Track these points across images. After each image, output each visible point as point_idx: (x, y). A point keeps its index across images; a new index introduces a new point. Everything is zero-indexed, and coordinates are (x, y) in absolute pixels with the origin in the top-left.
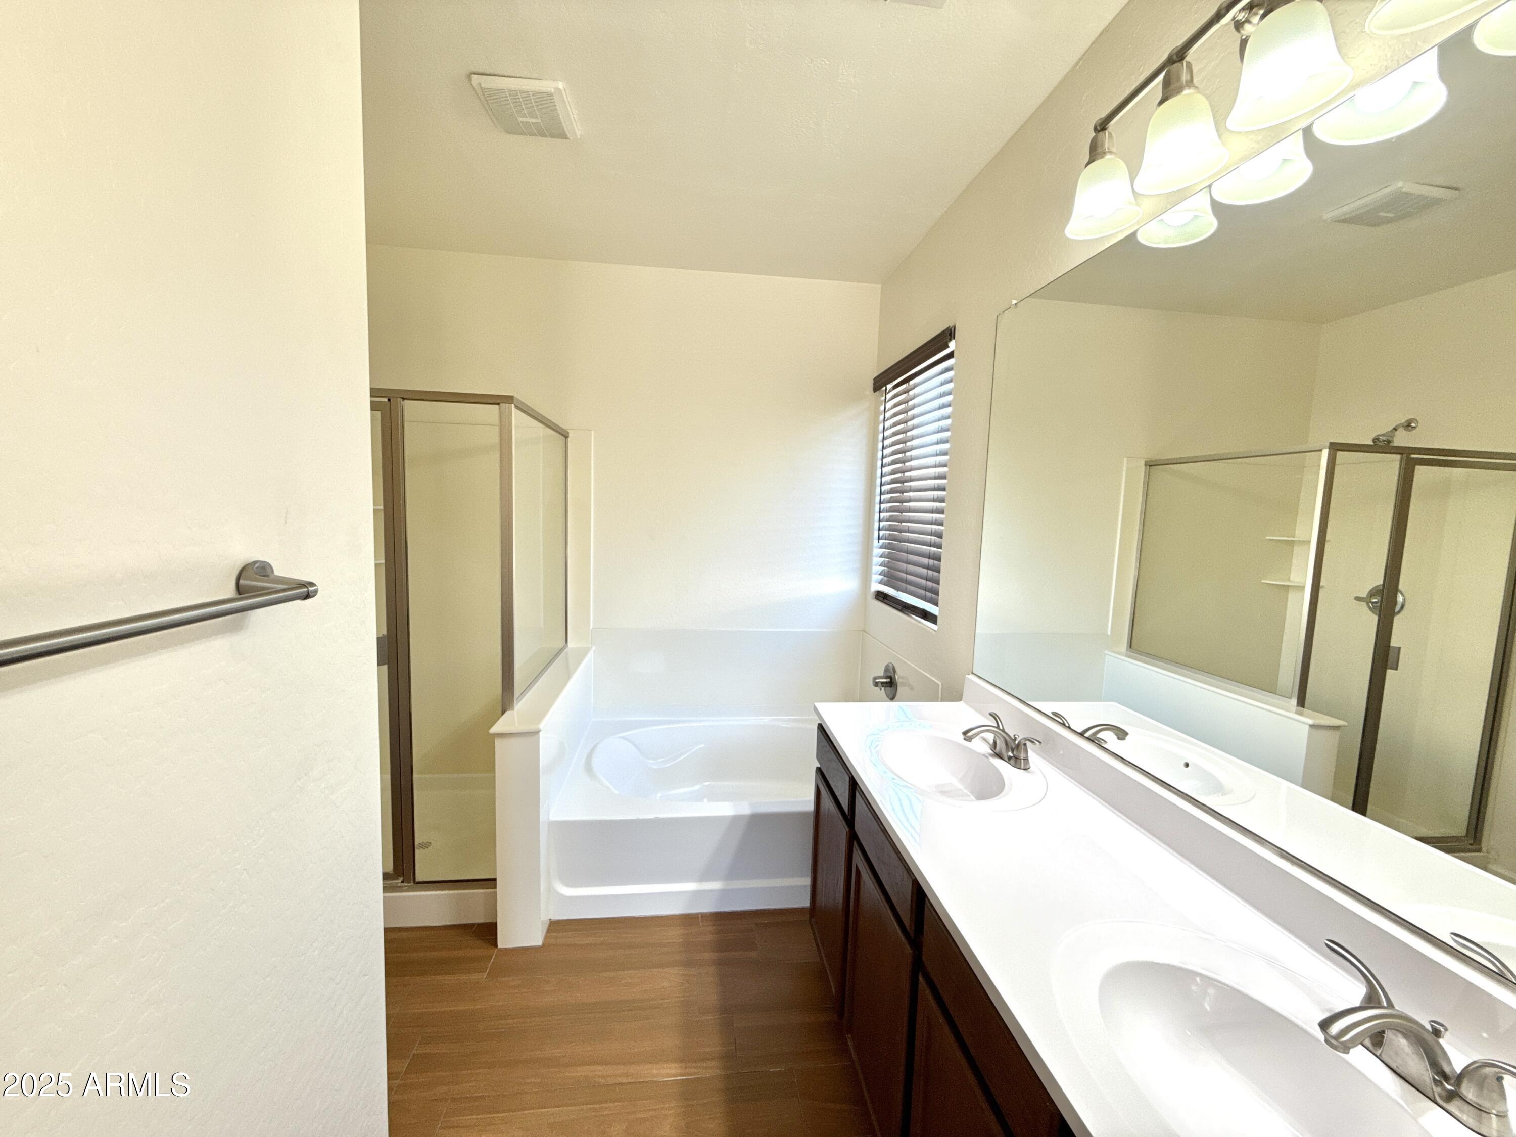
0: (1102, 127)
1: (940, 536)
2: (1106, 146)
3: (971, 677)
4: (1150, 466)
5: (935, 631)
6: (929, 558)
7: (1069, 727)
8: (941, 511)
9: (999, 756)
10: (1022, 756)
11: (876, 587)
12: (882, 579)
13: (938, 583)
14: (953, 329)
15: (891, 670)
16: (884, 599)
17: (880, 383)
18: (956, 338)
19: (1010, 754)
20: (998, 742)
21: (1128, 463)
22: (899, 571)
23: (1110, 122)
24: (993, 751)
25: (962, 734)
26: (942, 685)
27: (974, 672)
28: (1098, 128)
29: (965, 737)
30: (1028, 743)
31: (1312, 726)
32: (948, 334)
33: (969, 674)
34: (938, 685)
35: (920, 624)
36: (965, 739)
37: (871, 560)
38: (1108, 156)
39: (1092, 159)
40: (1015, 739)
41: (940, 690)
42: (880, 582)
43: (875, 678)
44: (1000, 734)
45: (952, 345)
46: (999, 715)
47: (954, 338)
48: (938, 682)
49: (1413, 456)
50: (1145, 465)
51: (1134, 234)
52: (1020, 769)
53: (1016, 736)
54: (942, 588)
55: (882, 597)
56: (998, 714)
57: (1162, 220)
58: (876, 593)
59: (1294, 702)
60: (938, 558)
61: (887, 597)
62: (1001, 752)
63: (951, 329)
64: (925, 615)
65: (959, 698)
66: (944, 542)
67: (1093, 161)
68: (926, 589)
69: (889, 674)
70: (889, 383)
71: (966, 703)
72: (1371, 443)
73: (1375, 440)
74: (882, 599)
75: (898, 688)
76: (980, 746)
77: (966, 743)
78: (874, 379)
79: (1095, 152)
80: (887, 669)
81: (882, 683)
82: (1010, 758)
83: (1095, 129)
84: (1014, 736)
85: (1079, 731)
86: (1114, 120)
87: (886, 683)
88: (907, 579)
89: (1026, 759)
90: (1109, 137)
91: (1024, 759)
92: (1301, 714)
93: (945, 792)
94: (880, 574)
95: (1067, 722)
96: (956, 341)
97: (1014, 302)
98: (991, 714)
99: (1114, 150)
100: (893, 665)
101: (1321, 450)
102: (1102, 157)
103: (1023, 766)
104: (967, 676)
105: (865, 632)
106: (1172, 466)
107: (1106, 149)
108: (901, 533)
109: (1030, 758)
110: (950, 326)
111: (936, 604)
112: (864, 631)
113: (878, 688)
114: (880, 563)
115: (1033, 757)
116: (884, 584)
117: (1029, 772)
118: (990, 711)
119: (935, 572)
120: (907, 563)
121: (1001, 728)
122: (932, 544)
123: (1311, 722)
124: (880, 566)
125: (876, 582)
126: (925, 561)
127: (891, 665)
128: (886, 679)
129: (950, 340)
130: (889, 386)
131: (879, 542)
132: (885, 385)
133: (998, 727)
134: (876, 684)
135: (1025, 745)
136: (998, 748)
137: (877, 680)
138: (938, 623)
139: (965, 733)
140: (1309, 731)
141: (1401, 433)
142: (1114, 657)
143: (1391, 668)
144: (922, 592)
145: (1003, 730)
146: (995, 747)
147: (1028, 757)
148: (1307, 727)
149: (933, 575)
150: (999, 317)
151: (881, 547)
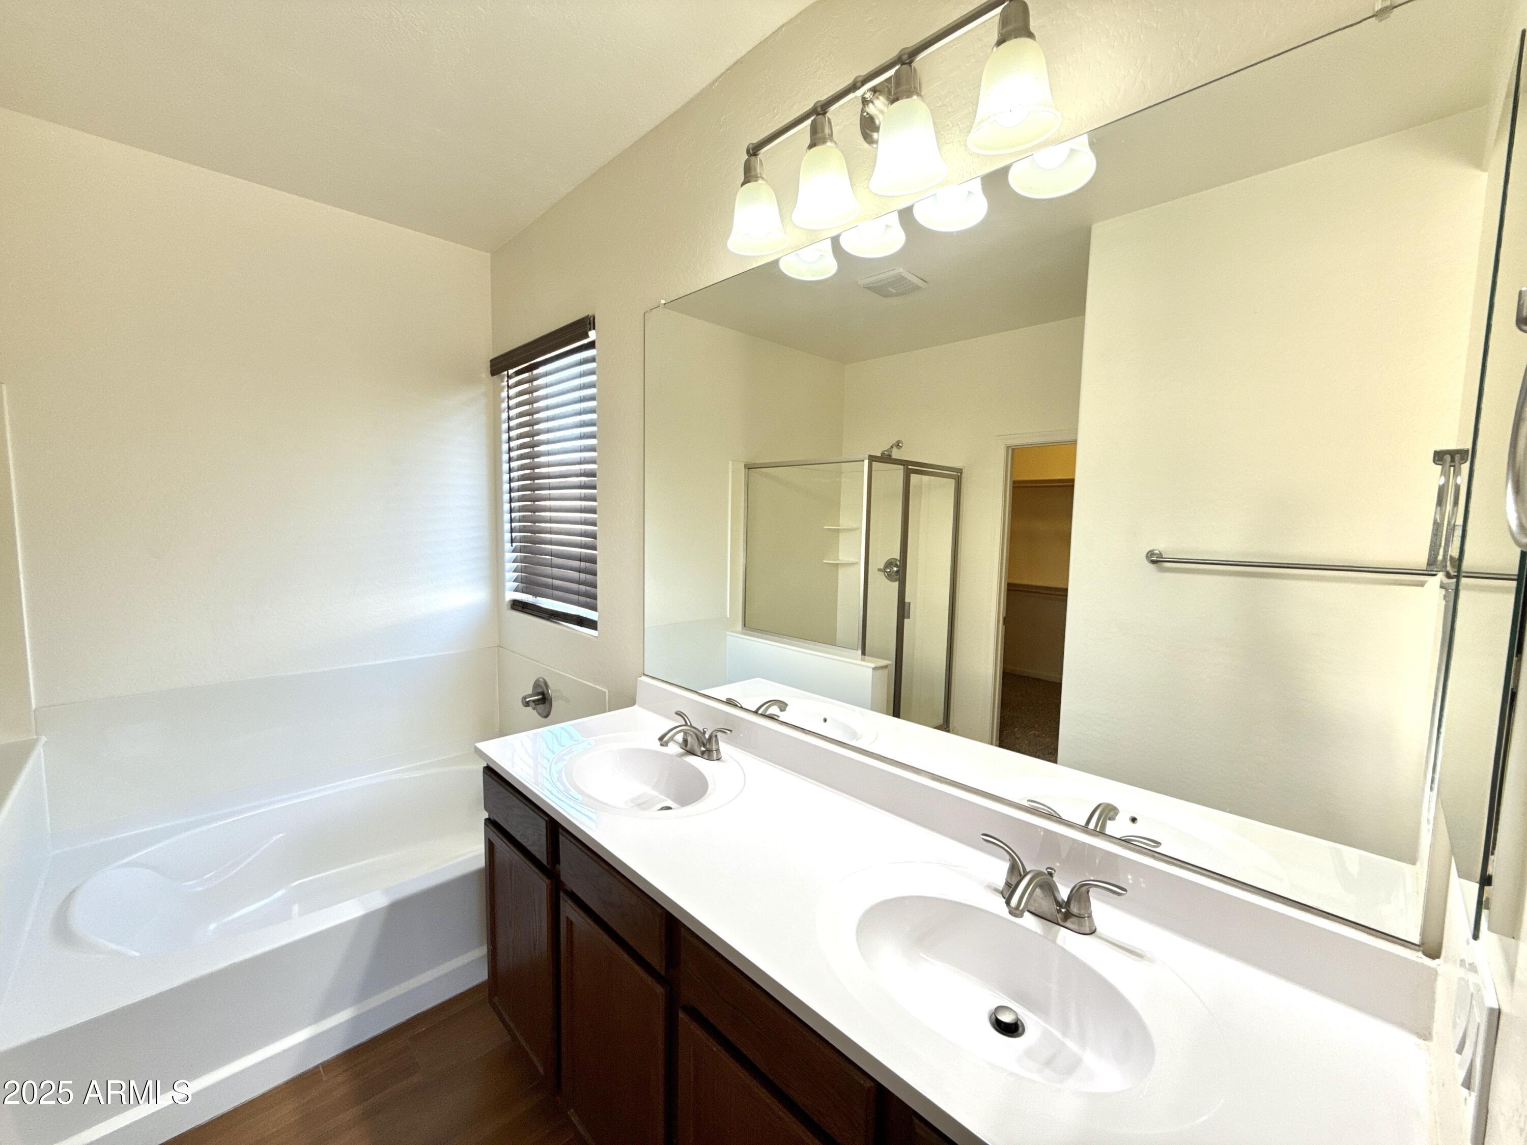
0: (754, 151)
1: (594, 536)
2: (758, 170)
3: (644, 679)
4: (749, 468)
5: (595, 637)
6: (580, 561)
7: (741, 707)
8: (593, 511)
9: (691, 753)
10: (714, 748)
11: (511, 595)
12: (518, 586)
13: (596, 587)
14: (592, 319)
15: (543, 685)
16: (523, 608)
17: (499, 366)
18: (596, 328)
19: (703, 749)
20: (689, 739)
21: (733, 465)
22: (544, 576)
23: (762, 149)
24: (684, 749)
25: (658, 740)
26: (609, 691)
27: (645, 673)
28: (751, 152)
29: (662, 743)
30: (719, 734)
31: (875, 669)
32: (588, 324)
33: (640, 677)
34: (605, 692)
35: (574, 632)
36: (662, 745)
37: (503, 566)
38: (760, 181)
39: (746, 180)
40: (704, 733)
41: (607, 698)
42: (516, 590)
43: (524, 698)
44: (691, 731)
45: (592, 335)
46: (684, 712)
47: (594, 329)
48: (605, 690)
49: (910, 467)
50: (745, 468)
51: (776, 263)
52: (713, 760)
53: (705, 730)
54: (600, 592)
55: (518, 606)
56: (682, 711)
57: (798, 254)
58: (512, 603)
59: (860, 652)
60: (593, 560)
61: (527, 605)
62: (692, 748)
63: (590, 319)
64: (581, 621)
65: (632, 702)
66: (599, 543)
67: (749, 182)
68: (578, 593)
69: (540, 690)
70: (512, 368)
71: (640, 706)
72: (880, 455)
73: (883, 454)
74: (520, 608)
75: (554, 704)
76: (674, 749)
77: (664, 749)
78: (491, 361)
79: (749, 175)
80: (536, 685)
81: (534, 701)
82: (703, 753)
83: (748, 152)
84: (703, 729)
85: (754, 710)
86: (764, 149)
87: (538, 700)
88: (554, 584)
89: (718, 750)
90: (760, 165)
91: (716, 751)
92: (863, 660)
93: (642, 804)
94: (514, 581)
95: (739, 703)
96: (596, 332)
97: (663, 302)
98: (677, 713)
99: (764, 176)
100: (544, 680)
101: (863, 461)
102: (756, 181)
103: (715, 757)
104: (639, 678)
105: (501, 647)
106: (764, 469)
107: (759, 174)
108: (535, 534)
109: (720, 748)
110: (588, 315)
111: (594, 608)
112: (499, 646)
113: (530, 709)
114: (514, 569)
115: (724, 747)
116: (523, 592)
117: (723, 761)
118: (675, 711)
119: (588, 574)
120: (552, 566)
121: (689, 724)
122: (583, 545)
123: (873, 665)
124: (513, 572)
125: (510, 590)
126: (576, 564)
127: (541, 680)
128: (537, 696)
129: (590, 330)
130: (511, 372)
131: (512, 546)
132: (507, 369)
133: (686, 724)
134: (527, 704)
135: (716, 736)
136: (689, 745)
137: (528, 700)
138: (598, 630)
139: (661, 739)
140: (873, 672)
141: (895, 449)
142: (737, 637)
143: (906, 618)
144: (576, 597)
145: (691, 726)
146: (686, 745)
147: (719, 747)
148: (871, 670)
149: (586, 578)
150: (646, 314)
151: (513, 551)
